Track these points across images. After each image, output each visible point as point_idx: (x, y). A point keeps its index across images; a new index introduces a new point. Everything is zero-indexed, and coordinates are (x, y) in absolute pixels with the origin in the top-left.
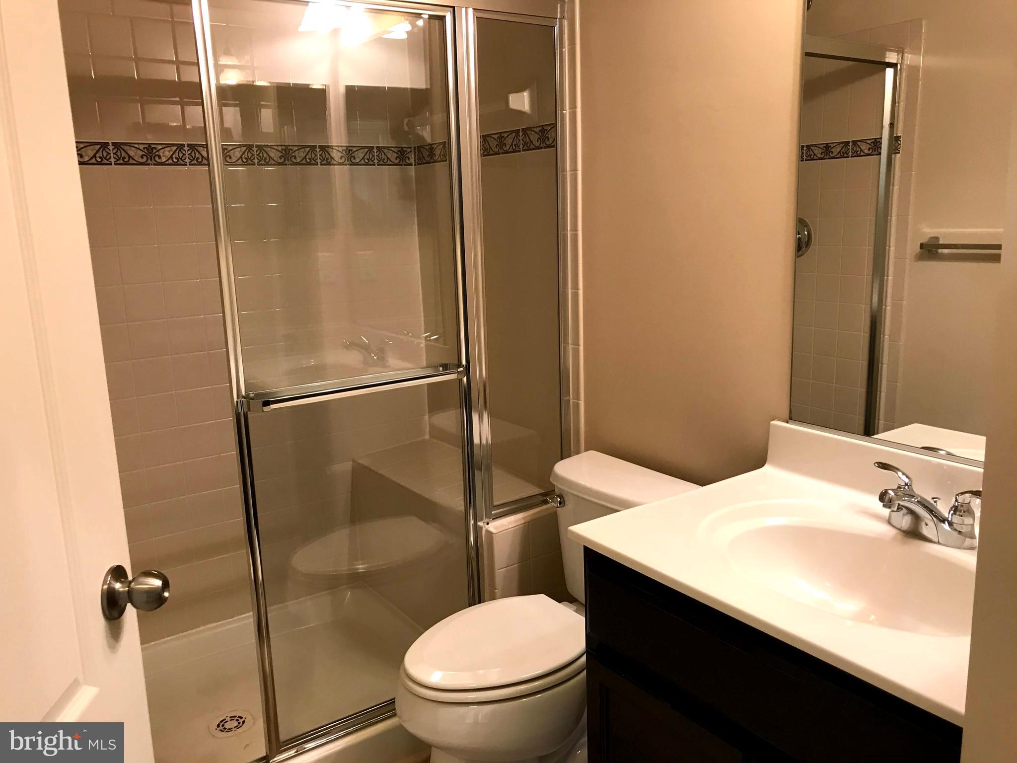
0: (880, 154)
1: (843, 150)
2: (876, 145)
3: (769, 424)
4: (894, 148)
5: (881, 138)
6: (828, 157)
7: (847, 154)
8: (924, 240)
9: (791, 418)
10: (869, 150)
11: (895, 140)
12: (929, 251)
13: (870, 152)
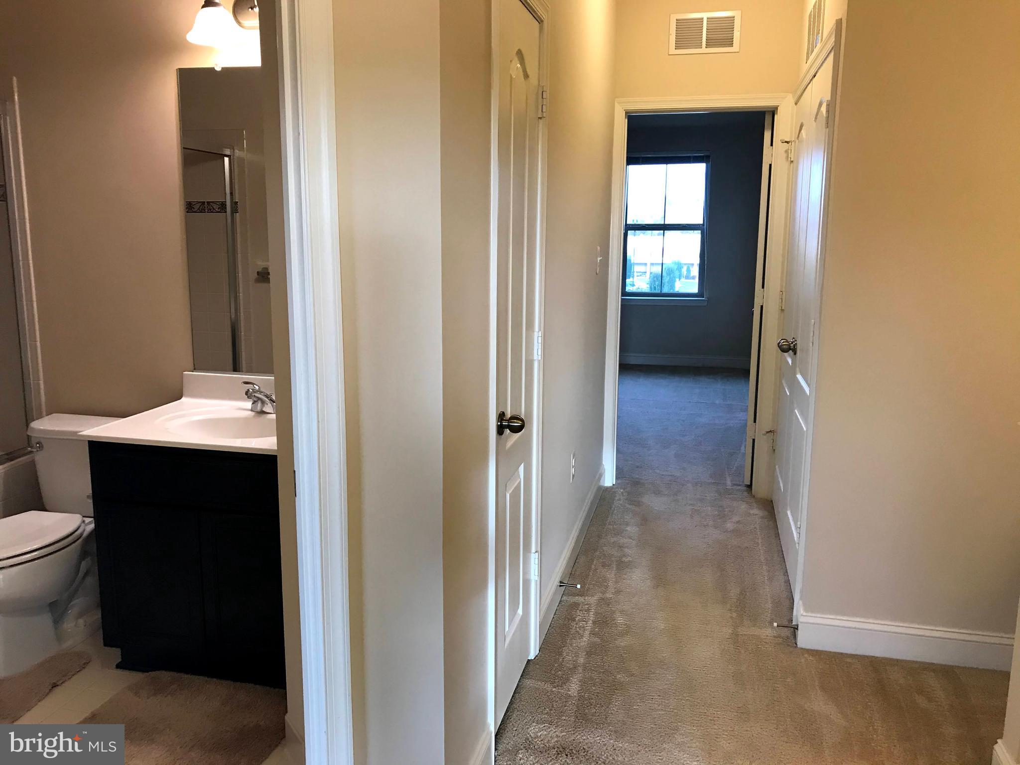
0: (226, 212)
1: (201, 207)
2: (223, 206)
3: (183, 373)
4: (235, 210)
5: (226, 202)
6: (191, 211)
7: (204, 210)
8: (260, 270)
9: (195, 369)
10: (219, 209)
11: (235, 204)
12: (263, 277)
13: (219, 210)
